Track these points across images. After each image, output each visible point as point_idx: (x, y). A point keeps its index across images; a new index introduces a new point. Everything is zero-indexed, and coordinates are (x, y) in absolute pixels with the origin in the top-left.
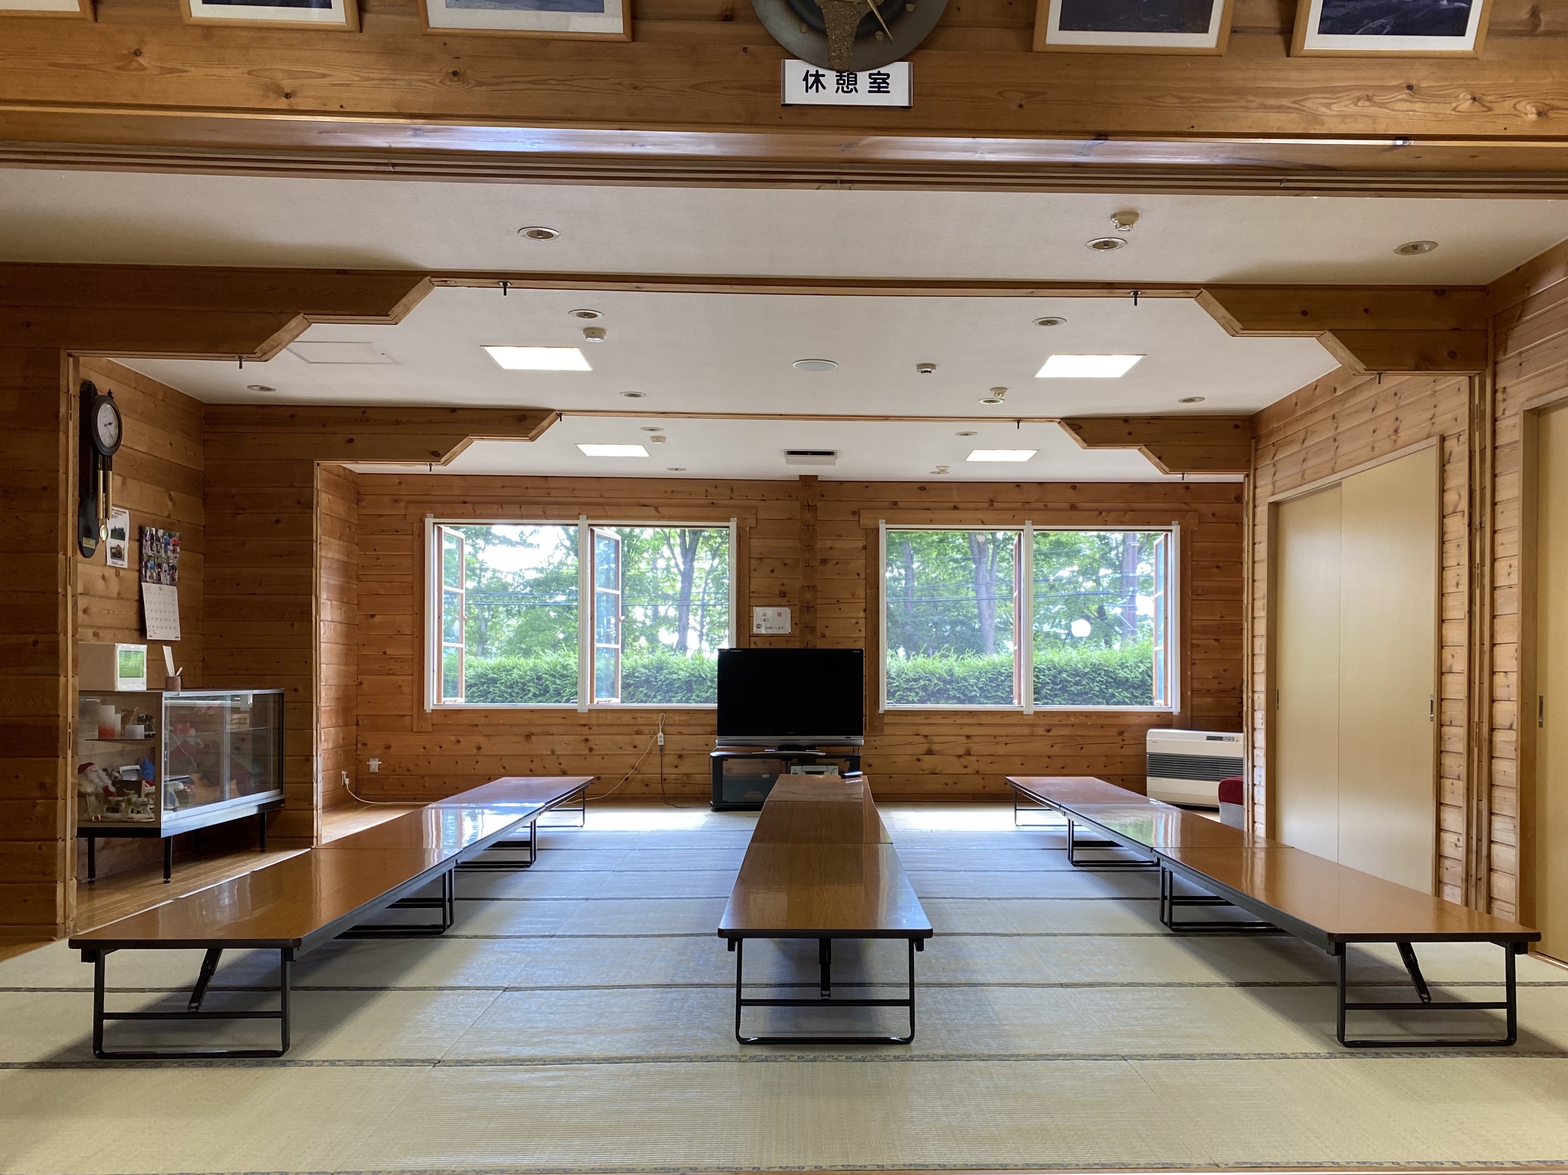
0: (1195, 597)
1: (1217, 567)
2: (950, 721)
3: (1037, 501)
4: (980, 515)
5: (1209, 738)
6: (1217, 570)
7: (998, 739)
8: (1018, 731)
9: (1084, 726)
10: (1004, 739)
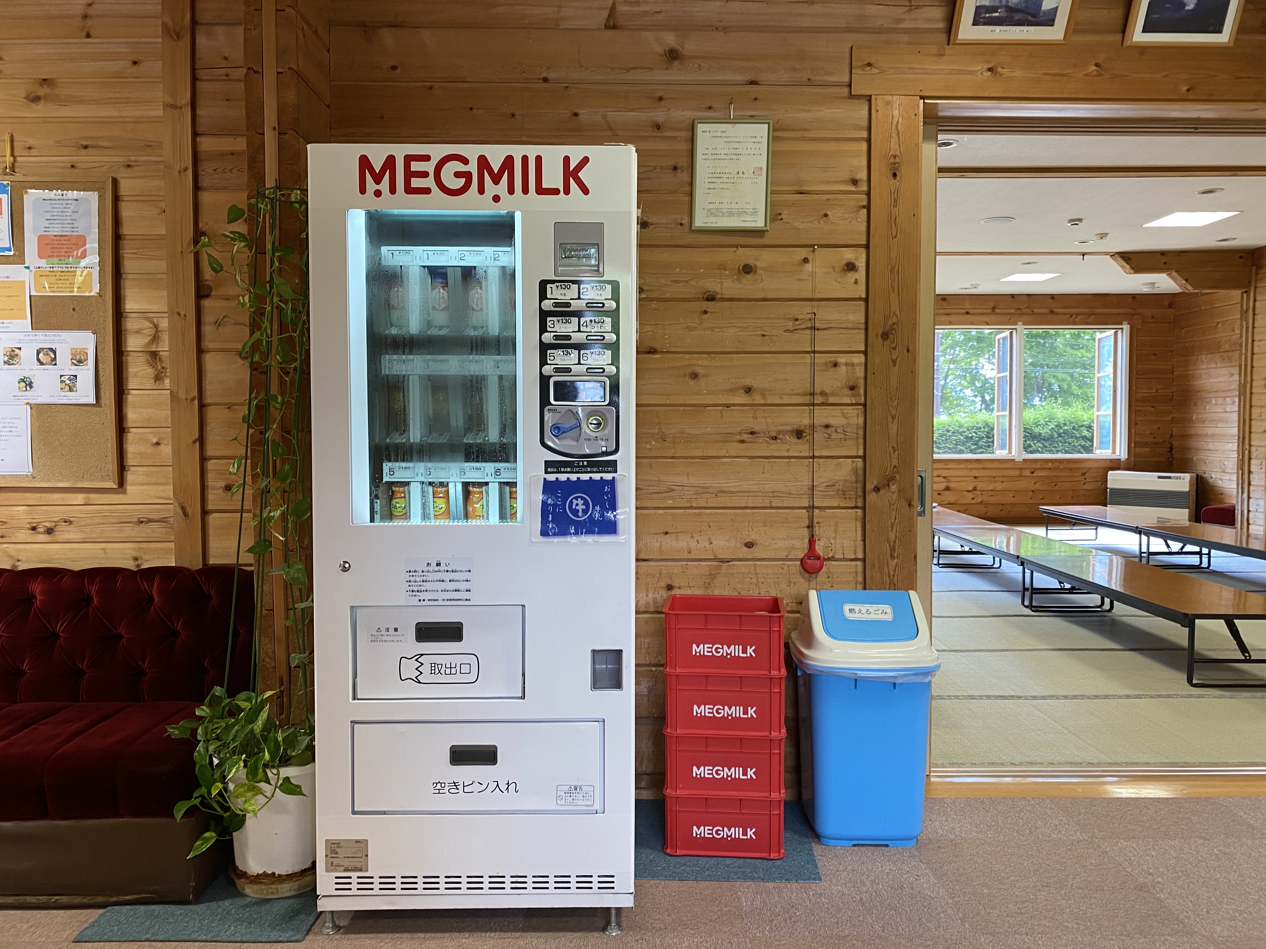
0: (1138, 376)
1: (1154, 355)
2: (963, 466)
3: (1026, 308)
4: (986, 318)
5: (1159, 477)
6: (1154, 357)
7: (996, 479)
8: (1011, 473)
9: (1057, 469)
10: (1001, 479)
